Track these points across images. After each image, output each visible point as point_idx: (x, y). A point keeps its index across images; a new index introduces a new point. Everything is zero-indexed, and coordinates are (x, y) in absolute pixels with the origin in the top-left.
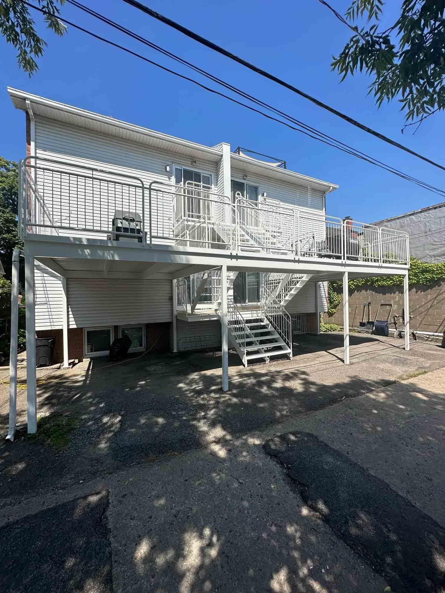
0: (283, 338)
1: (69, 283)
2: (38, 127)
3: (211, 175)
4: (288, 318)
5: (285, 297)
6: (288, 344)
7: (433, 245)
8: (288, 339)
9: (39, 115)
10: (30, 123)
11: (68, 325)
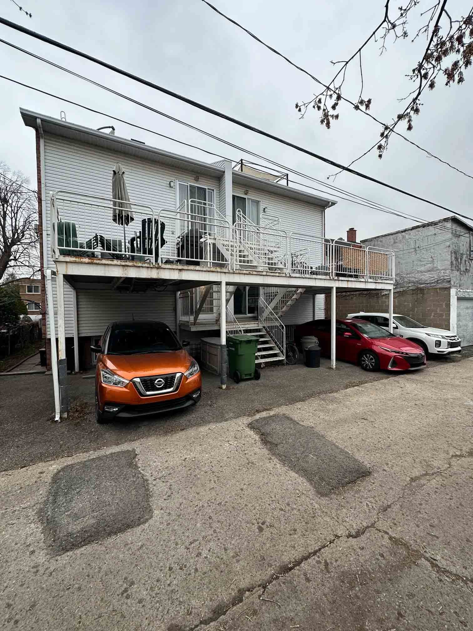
0: (278, 346)
1: (79, 294)
2: (47, 144)
3: (213, 190)
4: (283, 328)
5: (282, 309)
6: (282, 352)
7: (420, 261)
8: (282, 347)
9: (48, 132)
10: (39, 141)
11: (78, 334)
